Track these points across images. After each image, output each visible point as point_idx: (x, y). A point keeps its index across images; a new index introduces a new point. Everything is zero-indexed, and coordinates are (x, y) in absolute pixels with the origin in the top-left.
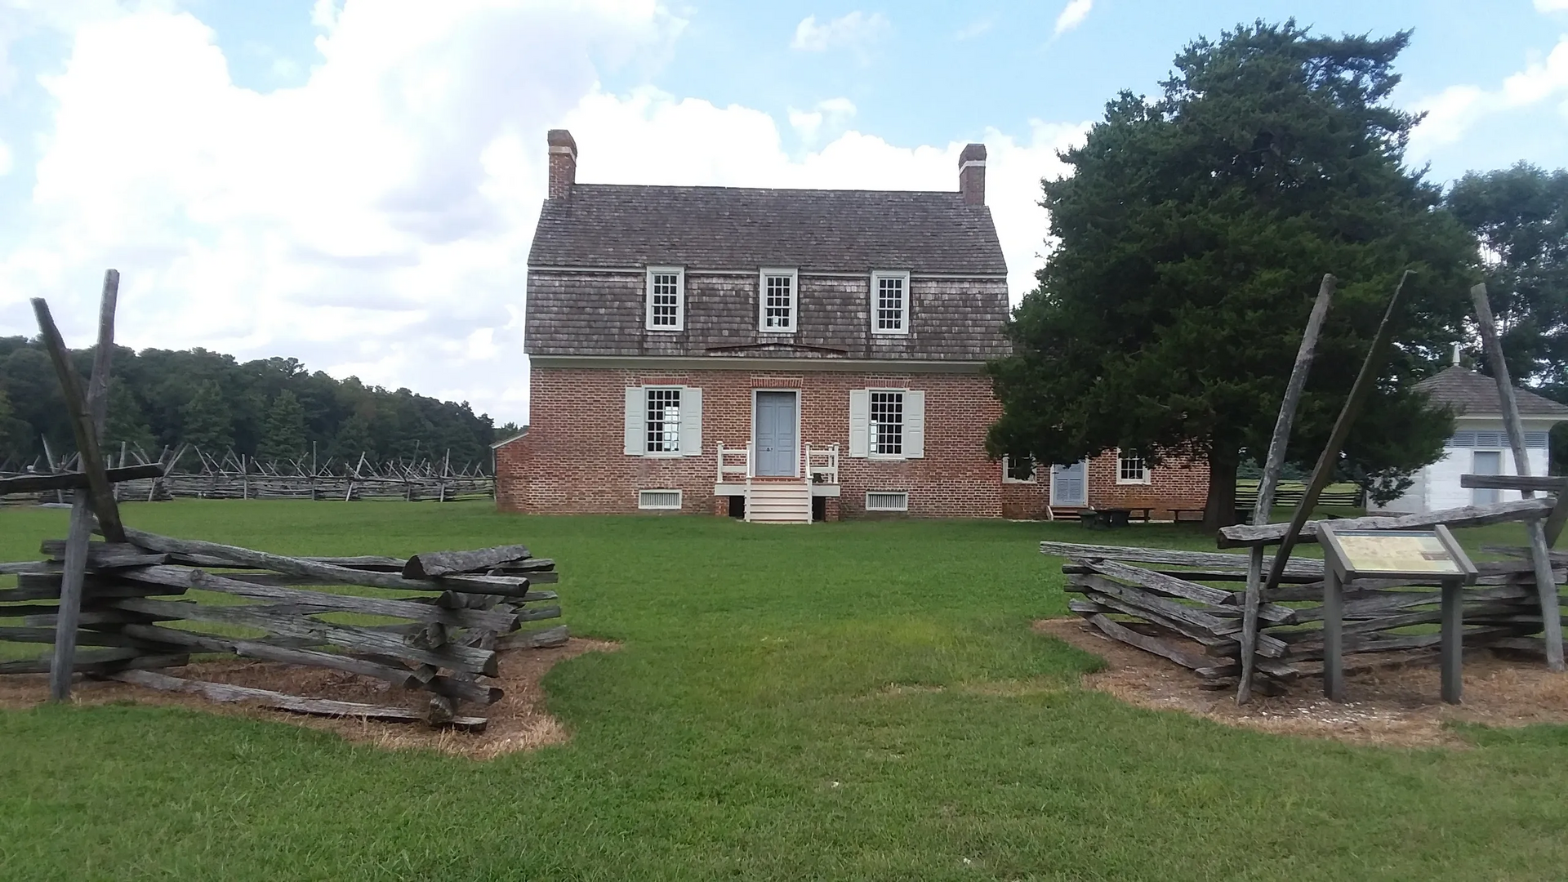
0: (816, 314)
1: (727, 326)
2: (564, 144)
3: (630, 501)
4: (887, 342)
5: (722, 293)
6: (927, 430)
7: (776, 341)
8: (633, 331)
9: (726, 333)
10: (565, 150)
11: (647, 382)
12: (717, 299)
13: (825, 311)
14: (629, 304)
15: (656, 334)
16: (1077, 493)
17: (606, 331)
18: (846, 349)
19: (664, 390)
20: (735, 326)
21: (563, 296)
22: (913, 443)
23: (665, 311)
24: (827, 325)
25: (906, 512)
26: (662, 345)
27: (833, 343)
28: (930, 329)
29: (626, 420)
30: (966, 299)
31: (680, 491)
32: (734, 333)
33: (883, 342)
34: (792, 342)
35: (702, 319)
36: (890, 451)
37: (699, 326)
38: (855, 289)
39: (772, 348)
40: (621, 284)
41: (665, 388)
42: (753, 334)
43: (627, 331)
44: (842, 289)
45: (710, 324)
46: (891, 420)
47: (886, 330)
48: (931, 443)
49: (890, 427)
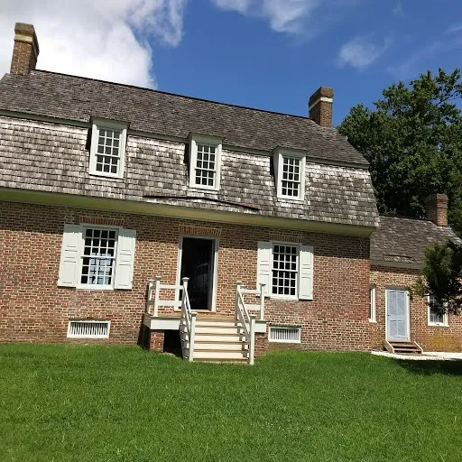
0: (234, 179)
1: (161, 179)
2: (27, 34)
3: (58, 330)
4: (289, 206)
5: (157, 153)
6: (315, 277)
7: (203, 195)
8: (76, 174)
9: (161, 185)
10: (29, 39)
11: (85, 221)
12: (153, 157)
13: (240, 177)
14: (75, 152)
15: (98, 178)
16: (402, 331)
17: (50, 171)
18: (259, 207)
19: (101, 230)
20: (170, 181)
21: (11, 137)
22: (305, 287)
23: (107, 160)
24: (243, 188)
25: (299, 345)
26: (103, 189)
27: (248, 202)
28: (319, 199)
29: (62, 255)
30: (342, 180)
31: (109, 322)
32: (169, 186)
33: (286, 205)
34: (216, 198)
35: (140, 171)
36: (287, 293)
37: (137, 176)
38: (262, 164)
39: (199, 201)
40: (68, 134)
41: (102, 227)
42: (185, 188)
43: (69, 173)
44: (252, 162)
45: (147, 177)
46: (288, 267)
47: (287, 196)
48: (318, 288)
49: (287, 274)
